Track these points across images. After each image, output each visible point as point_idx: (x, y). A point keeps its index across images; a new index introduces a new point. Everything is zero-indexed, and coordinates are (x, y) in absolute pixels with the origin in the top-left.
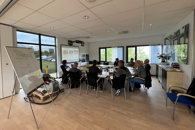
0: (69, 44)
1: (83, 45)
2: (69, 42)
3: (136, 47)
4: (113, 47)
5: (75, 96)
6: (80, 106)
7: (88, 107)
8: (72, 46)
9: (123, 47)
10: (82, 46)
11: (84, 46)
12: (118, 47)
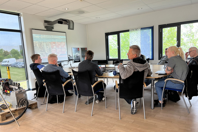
0: (46, 27)
1: (71, 27)
2: (46, 24)
3: (178, 25)
4: (133, 30)
5: (56, 113)
6: (61, 126)
7: (75, 128)
8: (52, 31)
9: (152, 28)
10: (69, 28)
11: (73, 29)
12: (142, 29)
